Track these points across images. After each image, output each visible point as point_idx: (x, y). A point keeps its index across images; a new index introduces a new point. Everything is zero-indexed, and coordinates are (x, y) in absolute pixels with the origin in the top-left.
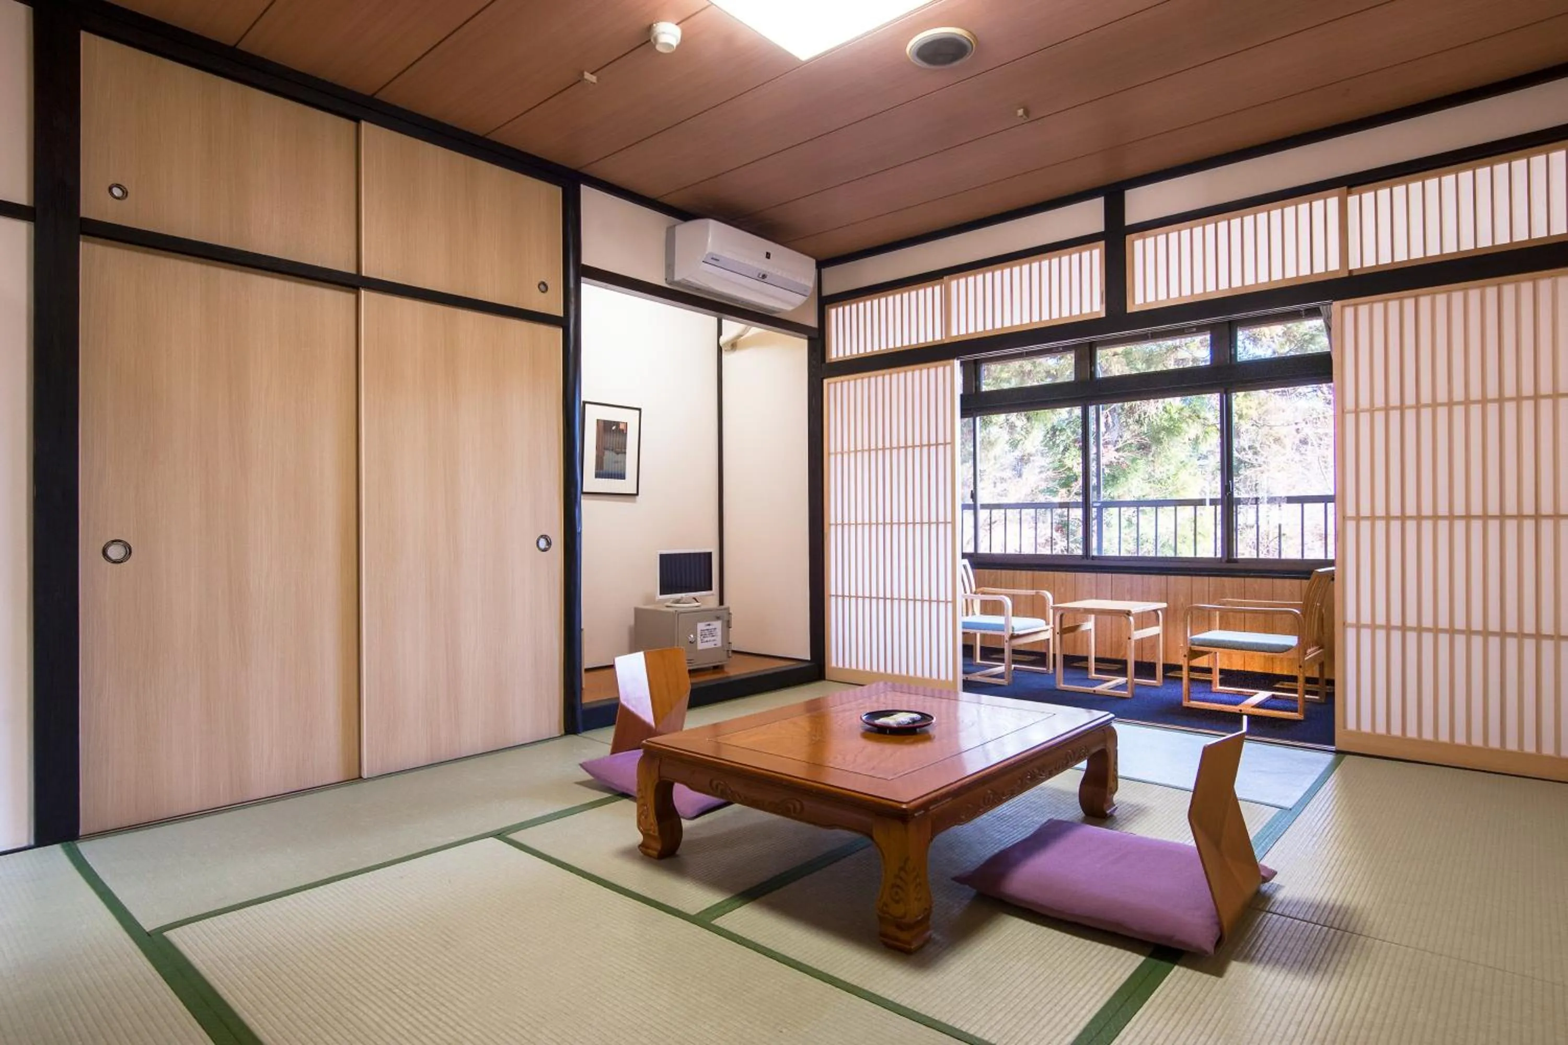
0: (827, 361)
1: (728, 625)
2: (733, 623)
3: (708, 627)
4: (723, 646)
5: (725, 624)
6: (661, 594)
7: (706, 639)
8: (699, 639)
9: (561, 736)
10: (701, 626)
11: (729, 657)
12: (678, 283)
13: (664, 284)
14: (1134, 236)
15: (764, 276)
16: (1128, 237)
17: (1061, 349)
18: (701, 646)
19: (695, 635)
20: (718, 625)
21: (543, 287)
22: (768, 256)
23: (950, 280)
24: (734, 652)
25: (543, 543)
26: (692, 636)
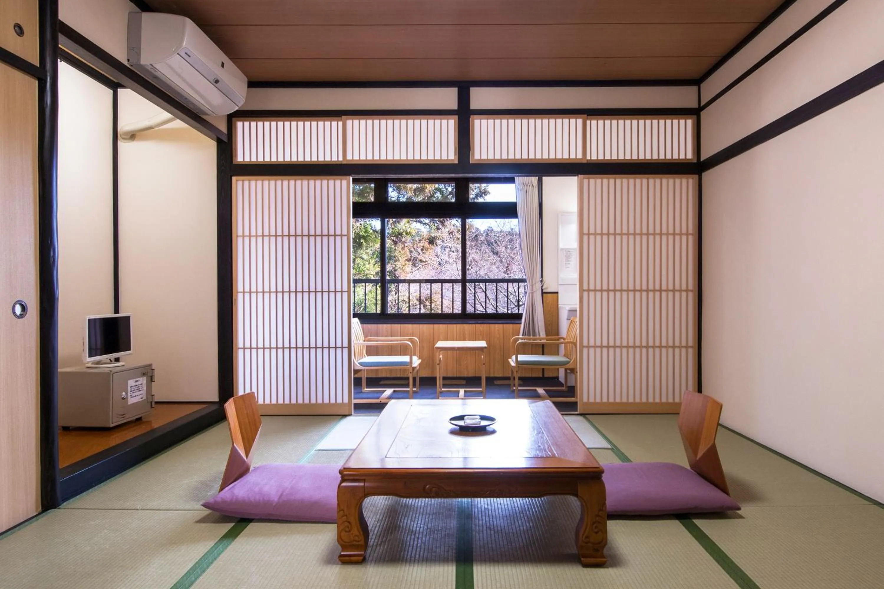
0: (234, 163)
1: (151, 379)
2: (156, 378)
3: (137, 383)
4: (147, 398)
5: (150, 378)
6: (90, 356)
7: (134, 394)
8: (129, 395)
9: (39, 514)
10: (131, 383)
11: (152, 407)
12: (143, 68)
13: (126, 63)
14: (475, 116)
15: (217, 81)
16: (472, 116)
17: (365, 180)
18: (131, 401)
19: (127, 393)
20: (143, 381)
21: (19, 30)
22: (223, 65)
23: (347, 119)
24: (156, 403)
25: (18, 310)
26: (124, 393)
